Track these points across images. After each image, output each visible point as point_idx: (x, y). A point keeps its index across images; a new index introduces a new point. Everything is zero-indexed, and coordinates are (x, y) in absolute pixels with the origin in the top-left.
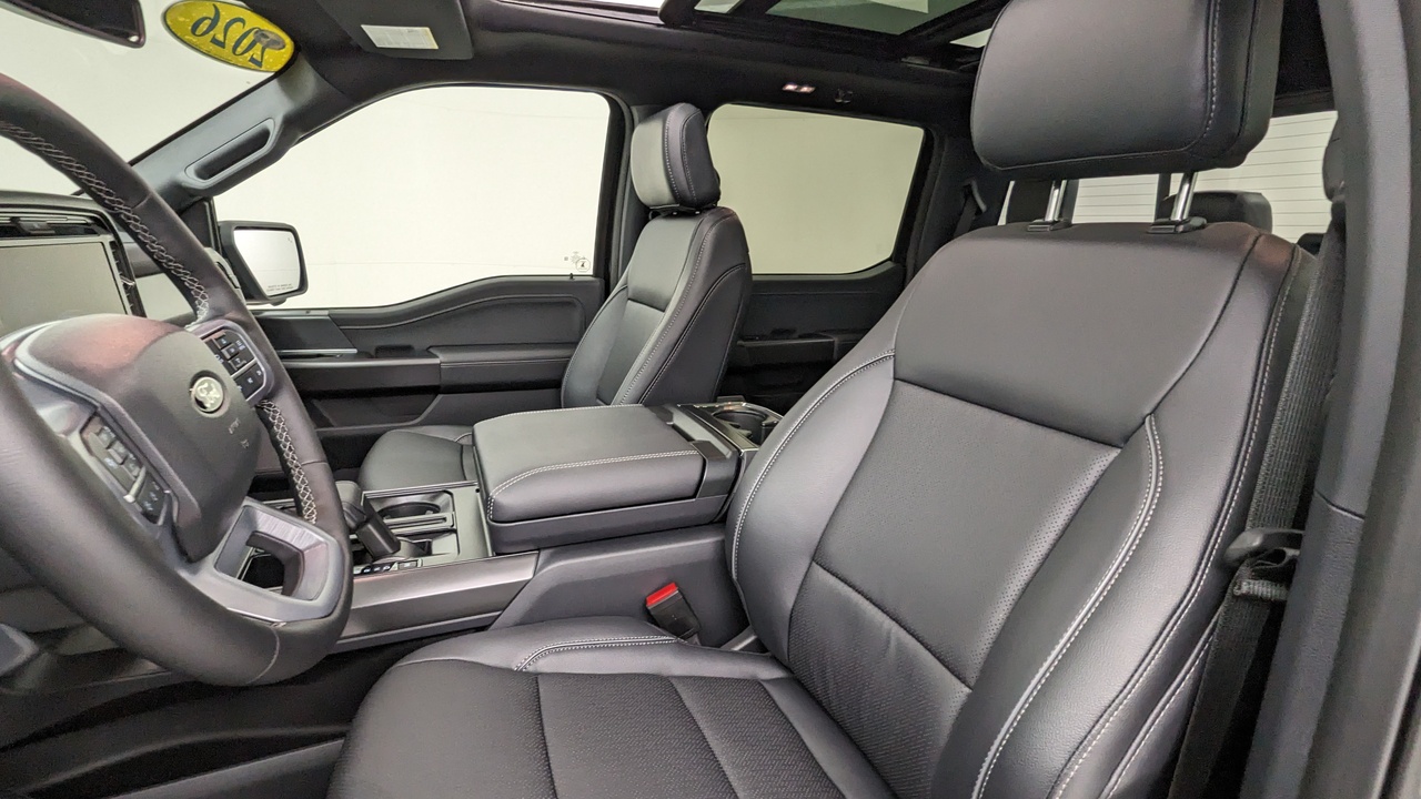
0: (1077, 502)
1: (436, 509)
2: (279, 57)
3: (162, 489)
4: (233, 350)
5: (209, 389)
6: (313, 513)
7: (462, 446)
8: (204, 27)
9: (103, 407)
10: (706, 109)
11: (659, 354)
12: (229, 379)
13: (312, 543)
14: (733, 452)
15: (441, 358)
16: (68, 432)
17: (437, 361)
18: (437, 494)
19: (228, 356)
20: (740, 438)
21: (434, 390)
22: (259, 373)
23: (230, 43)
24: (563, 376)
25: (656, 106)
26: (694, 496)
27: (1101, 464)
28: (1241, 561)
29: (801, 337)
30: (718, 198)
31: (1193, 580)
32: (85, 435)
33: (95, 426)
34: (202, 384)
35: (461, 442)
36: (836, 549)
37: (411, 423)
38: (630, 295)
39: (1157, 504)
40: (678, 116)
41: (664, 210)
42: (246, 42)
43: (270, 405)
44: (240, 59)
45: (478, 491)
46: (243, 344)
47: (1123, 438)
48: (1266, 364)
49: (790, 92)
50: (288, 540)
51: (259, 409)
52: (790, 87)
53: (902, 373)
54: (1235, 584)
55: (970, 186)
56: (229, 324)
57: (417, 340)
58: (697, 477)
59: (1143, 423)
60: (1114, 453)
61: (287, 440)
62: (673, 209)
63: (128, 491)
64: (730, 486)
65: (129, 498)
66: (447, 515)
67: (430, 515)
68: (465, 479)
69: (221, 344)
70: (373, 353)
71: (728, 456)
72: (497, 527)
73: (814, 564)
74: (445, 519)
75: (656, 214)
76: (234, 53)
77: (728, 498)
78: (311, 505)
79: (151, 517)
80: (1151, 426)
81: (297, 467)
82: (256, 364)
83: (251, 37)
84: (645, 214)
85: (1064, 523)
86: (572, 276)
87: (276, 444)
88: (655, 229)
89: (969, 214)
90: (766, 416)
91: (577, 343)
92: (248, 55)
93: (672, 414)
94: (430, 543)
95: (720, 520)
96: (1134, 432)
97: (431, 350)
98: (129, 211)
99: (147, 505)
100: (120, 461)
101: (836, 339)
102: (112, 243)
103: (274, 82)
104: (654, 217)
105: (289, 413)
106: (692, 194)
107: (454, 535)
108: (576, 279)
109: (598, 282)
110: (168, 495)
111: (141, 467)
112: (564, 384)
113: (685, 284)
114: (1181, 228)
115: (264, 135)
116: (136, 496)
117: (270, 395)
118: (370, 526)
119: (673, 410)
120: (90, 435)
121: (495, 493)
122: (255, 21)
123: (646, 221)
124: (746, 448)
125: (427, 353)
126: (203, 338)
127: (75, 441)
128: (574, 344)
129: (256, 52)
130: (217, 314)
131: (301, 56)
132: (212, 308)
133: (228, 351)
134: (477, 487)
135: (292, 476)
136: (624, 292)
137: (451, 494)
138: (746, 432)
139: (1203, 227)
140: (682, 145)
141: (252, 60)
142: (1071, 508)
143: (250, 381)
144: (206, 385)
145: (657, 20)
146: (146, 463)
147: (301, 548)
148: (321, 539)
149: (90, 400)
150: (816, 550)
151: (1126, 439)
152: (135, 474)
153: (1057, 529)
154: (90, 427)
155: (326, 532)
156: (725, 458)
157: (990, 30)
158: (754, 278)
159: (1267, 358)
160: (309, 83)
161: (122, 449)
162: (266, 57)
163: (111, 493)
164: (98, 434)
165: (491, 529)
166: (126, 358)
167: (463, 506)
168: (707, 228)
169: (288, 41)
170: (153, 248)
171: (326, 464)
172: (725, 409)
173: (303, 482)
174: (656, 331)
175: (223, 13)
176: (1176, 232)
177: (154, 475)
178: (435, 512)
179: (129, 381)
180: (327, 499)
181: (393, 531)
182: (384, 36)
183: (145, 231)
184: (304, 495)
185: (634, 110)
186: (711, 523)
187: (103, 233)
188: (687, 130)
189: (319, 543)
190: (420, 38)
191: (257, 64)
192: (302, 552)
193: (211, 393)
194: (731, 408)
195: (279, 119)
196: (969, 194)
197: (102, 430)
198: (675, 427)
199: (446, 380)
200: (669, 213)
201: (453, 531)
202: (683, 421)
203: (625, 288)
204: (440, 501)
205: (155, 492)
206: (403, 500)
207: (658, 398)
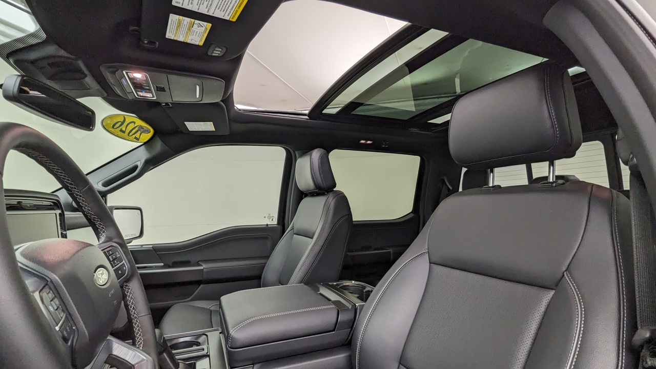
0: (539, 320)
1: (198, 344)
2: (146, 137)
3: (72, 327)
4: (114, 257)
5: (102, 274)
6: (141, 343)
7: (211, 311)
8: (117, 125)
9: (51, 281)
10: (328, 151)
11: (311, 258)
12: (111, 270)
13: (140, 360)
14: (352, 305)
15: (204, 266)
16: (34, 292)
17: (202, 268)
18: (199, 336)
19: (111, 260)
20: (354, 298)
21: (199, 283)
22: (125, 268)
23: (127, 131)
24: (262, 272)
25: (306, 150)
26: (334, 330)
27: (547, 299)
28: (642, 346)
29: (375, 250)
30: (335, 187)
31: (618, 360)
32: (41, 294)
33: (47, 290)
34: (99, 271)
35: (211, 309)
36: (412, 355)
37: (188, 299)
38: (295, 232)
39: (584, 317)
40: (316, 154)
41: (310, 193)
42: (134, 131)
43: (127, 286)
44: (130, 137)
45: (220, 333)
46: (119, 254)
47: (556, 284)
48: (617, 243)
49: (362, 143)
50: (127, 359)
51: (122, 287)
52: (363, 142)
53: (433, 260)
54: (643, 361)
55: (443, 180)
56: (115, 244)
57: (193, 258)
58: (335, 319)
59: (564, 275)
60: (552, 293)
61: (132, 304)
62: (314, 192)
63: (57, 325)
64: (352, 324)
65: (57, 328)
66: (205, 347)
67: (195, 348)
68: (213, 327)
69: (109, 253)
70: (171, 265)
71: (350, 308)
72: (232, 352)
73: (401, 366)
74: (203, 349)
75: (306, 195)
76: (128, 135)
77: (351, 330)
78: (141, 339)
79: (65, 340)
80: (567, 275)
81: (136, 318)
82: (124, 264)
83: (137, 129)
84: (302, 195)
85: (534, 332)
86: (267, 225)
87: (126, 306)
88: (306, 201)
89: (444, 191)
90: (364, 288)
91: (270, 256)
92: (134, 136)
93: (319, 288)
94: (195, 364)
95: (348, 344)
96: (560, 281)
97: (200, 263)
98: (78, 192)
99: (65, 333)
100: (56, 308)
101: (391, 250)
102: (60, 214)
103: (143, 147)
104: (305, 197)
105: (136, 290)
106: (324, 185)
107: (208, 359)
108: (269, 226)
109: (280, 228)
110: (74, 329)
111: (64, 313)
112: (263, 276)
113: (321, 226)
114: (554, 185)
115: (136, 167)
116: (60, 328)
117: (128, 280)
118: (165, 354)
119: (319, 286)
120: (44, 294)
121: (232, 332)
122: (139, 122)
123: (301, 199)
124: (359, 303)
125: (198, 264)
126: (102, 250)
127: (37, 295)
128: (268, 257)
129: (137, 135)
130: (109, 239)
131: (156, 136)
132: (106, 237)
133: (112, 257)
134: (220, 331)
135: (133, 323)
136: (292, 230)
137: (207, 335)
138: (357, 295)
139: (563, 184)
140: (319, 164)
141: (136, 138)
142: (537, 324)
143: (120, 272)
144: (101, 272)
145: (307, 117)
146: (66, 312)
147: (133, 364)
148: (145, 358)
149: (45, 277)
150: (401, 358)
151: (557, 285)
152: (62, 316)
153: (531, 336)
154: (44, 290)
155: (147, 354)
156: (349, 309)
157: (451, 114)
158: (354, 223)
159: (616, 239)
160: (159, 146)
161: (57, 302)
162: (141, 136)
163: (49, 324)
164: (48, 294)
165: (228, 352)
166: (67, 256)
167: (213, 341)
168: (331, 200)
169: (152, 130)
170: (85, 209)
171: (151, 316)
172: (345, 284)
173: (138, 326)
174: (308, 248)
175: (127, 120)
176: (552, 186)
177: (70, 317)
178: (197, 345)
179: (67, 268)
180: (149, 336)
181: (176, 357)
182: (192, 126)
183: (83, 201)
184: (137, 334)
185: (296, 153)
186: (343, 345)
187: (57, 209)
188: (321, 159)
189: (143, 360)
190: (208, 127)
191: (137, 139)
192: (133, 366)
193: (102, 277)
194: (347, 284)
195: (143, 161)
196: (444, 183)
197: (49, 292)
198: (321, 294)
199: (205, 277)
200: (313, 194)
201: (207, 356)
202: (325, 291)
203: (293, 229)
204: (200, 340)
205: (69, 326)
206: (182, 340)
207: (312, 280)
